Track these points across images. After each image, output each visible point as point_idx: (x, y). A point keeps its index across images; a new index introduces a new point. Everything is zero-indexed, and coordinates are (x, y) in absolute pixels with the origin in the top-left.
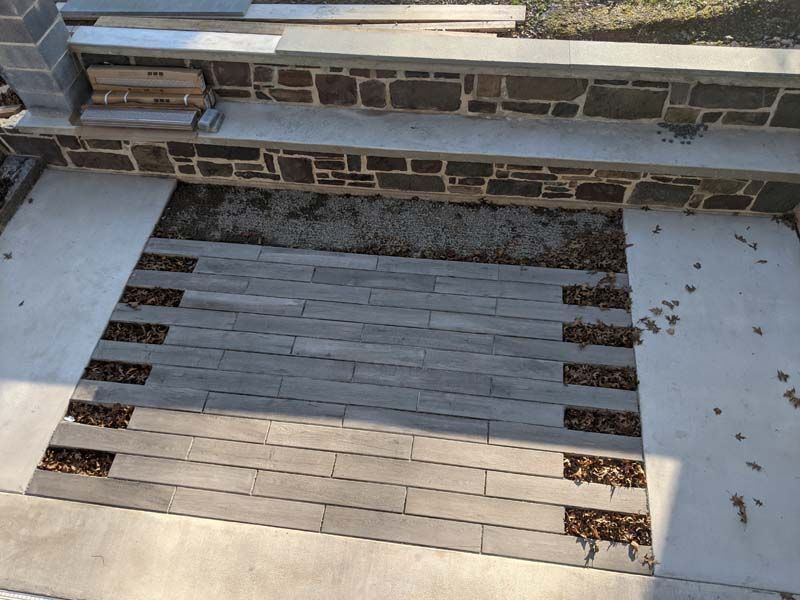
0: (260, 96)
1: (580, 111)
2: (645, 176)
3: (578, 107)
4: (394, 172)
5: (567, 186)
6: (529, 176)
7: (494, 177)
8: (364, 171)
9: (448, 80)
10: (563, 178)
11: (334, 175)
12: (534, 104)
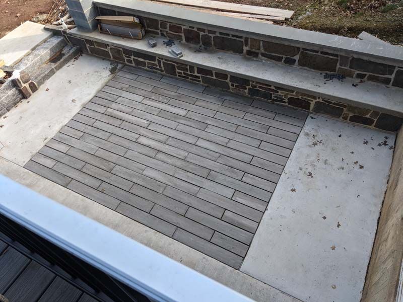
0: (163, 35)
1: (297, 63)
2: (319, 98)
3: (296, 60)
4: (208, 76)
5: (283, 97)
6: (265, 89)
7: (250, 87)
8: (196, 74)
9: (237, 39)
10: (281, 92)
11: (185, 74)
12: (275, 56)
